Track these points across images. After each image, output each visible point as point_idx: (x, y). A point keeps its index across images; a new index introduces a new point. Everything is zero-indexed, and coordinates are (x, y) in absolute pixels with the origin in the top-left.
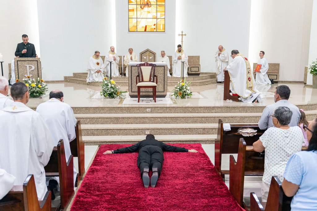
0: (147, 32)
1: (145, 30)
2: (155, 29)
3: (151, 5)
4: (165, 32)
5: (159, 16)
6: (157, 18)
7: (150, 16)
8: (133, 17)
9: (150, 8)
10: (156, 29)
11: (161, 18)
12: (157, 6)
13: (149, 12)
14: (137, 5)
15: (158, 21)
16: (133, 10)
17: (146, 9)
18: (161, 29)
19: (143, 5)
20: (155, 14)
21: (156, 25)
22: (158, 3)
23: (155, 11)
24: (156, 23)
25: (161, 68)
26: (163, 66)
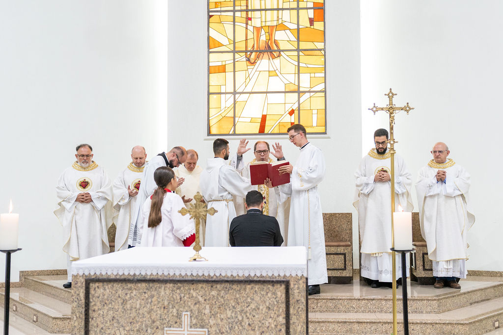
0: (268, 134)
1: (262, 131)
3: (280, 51)
4: (325, 133)
5: (305, 84)
6: (301, 89)
7: (276, 84)
8: (223, 91)
9: (277, 61)
11: (312, 90)
12: (301, 53)
13: (272, 73)
14: (234, 52)
15: (302, 100)
16: (222, 69)
17: (264, 63)
18: (315, 124)
19: (254, 54)
20: (292, 78)
21: (296, 112)
22: (303, 45)
23: (293, 69)
24: (295, 107)
25: (268, 291)
26: (277, 279)
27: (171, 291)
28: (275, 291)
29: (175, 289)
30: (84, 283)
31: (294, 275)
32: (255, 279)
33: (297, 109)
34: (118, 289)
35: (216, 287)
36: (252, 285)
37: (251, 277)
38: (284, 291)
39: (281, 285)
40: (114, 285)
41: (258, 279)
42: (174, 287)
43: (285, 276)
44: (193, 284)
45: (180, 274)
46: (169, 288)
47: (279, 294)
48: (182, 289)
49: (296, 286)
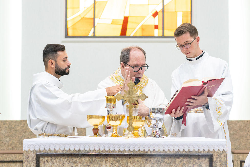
0: (130, 37)
1: (123, 33)
2: (156, 27)
10: (160, 27)
15: (166, 2)
21: (160, 14)
25: (194, 163)
26: (202, 153)
27: (111, 164)
28: (201, 163)
29: (115, 162)
30: (35, 158)
31: (216, 150)
32: (184, 153)
33: (161, 11)
34: (64, 162)
35: (150, 161)
36: (181, 158)
37: (180, 152)
38: (208, 164)
39: (205, 159)
40: (62, 159)
41: (186, 154)
42: (114, 160)
43: (209, 151)
44: (130, 158)
45: (119, 149)
46: (109, 162)
47: (204, 166)
48: (121, 162)
49: (218, 159)
